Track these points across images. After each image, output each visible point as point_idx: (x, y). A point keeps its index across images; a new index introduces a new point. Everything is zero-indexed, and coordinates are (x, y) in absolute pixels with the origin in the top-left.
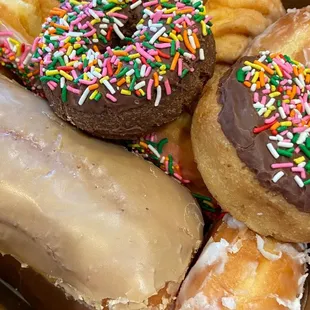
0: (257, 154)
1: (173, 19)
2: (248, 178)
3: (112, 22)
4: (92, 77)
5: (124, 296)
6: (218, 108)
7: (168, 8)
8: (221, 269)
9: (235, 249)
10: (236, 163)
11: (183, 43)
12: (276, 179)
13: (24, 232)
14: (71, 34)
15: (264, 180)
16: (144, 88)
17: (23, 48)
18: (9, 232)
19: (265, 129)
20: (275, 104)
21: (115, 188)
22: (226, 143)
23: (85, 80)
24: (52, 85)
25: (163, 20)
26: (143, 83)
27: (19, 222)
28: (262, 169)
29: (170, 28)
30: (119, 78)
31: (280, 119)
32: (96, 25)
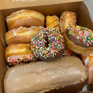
0: (84, 44)
1: (55, 34)
2: (84, 48)
3: (44, 41)
4: (52, 52)
5: (82, 77)
6: (72, 42)
7: (52, 33)
8: (89, 62)
9: (89, 58)
10: (81, 48)
11: (59, 37)
12: (88, 46)
13: (62, 82)
14: (41, 48)
15: (87, 47)
16: (61, 48)
17: (30, 56)
18: (59, 84)
19: (81, 41)
20: (79, 36)
21: (67, 64)
22: (78, 46)
23: (52, 53)
24: (46, 58)
25: (53, 36)
26: (61, 47)
27: (58, 82)
28: (86, 46)
29: (56, 36)
30: (57, 49)
31: (81, 37)
32: (42, 44)
